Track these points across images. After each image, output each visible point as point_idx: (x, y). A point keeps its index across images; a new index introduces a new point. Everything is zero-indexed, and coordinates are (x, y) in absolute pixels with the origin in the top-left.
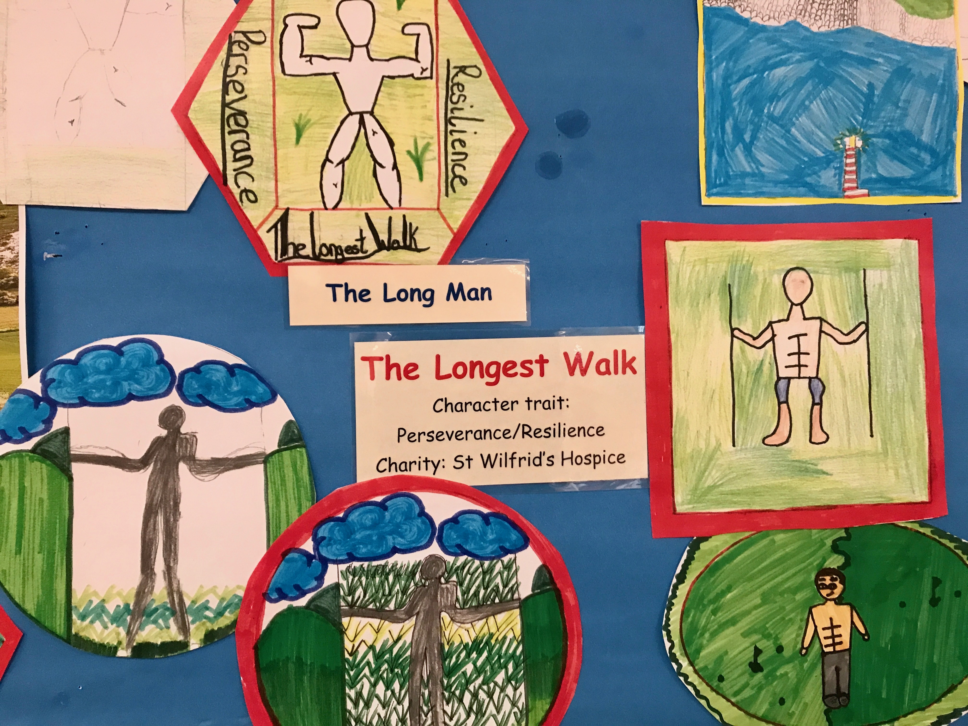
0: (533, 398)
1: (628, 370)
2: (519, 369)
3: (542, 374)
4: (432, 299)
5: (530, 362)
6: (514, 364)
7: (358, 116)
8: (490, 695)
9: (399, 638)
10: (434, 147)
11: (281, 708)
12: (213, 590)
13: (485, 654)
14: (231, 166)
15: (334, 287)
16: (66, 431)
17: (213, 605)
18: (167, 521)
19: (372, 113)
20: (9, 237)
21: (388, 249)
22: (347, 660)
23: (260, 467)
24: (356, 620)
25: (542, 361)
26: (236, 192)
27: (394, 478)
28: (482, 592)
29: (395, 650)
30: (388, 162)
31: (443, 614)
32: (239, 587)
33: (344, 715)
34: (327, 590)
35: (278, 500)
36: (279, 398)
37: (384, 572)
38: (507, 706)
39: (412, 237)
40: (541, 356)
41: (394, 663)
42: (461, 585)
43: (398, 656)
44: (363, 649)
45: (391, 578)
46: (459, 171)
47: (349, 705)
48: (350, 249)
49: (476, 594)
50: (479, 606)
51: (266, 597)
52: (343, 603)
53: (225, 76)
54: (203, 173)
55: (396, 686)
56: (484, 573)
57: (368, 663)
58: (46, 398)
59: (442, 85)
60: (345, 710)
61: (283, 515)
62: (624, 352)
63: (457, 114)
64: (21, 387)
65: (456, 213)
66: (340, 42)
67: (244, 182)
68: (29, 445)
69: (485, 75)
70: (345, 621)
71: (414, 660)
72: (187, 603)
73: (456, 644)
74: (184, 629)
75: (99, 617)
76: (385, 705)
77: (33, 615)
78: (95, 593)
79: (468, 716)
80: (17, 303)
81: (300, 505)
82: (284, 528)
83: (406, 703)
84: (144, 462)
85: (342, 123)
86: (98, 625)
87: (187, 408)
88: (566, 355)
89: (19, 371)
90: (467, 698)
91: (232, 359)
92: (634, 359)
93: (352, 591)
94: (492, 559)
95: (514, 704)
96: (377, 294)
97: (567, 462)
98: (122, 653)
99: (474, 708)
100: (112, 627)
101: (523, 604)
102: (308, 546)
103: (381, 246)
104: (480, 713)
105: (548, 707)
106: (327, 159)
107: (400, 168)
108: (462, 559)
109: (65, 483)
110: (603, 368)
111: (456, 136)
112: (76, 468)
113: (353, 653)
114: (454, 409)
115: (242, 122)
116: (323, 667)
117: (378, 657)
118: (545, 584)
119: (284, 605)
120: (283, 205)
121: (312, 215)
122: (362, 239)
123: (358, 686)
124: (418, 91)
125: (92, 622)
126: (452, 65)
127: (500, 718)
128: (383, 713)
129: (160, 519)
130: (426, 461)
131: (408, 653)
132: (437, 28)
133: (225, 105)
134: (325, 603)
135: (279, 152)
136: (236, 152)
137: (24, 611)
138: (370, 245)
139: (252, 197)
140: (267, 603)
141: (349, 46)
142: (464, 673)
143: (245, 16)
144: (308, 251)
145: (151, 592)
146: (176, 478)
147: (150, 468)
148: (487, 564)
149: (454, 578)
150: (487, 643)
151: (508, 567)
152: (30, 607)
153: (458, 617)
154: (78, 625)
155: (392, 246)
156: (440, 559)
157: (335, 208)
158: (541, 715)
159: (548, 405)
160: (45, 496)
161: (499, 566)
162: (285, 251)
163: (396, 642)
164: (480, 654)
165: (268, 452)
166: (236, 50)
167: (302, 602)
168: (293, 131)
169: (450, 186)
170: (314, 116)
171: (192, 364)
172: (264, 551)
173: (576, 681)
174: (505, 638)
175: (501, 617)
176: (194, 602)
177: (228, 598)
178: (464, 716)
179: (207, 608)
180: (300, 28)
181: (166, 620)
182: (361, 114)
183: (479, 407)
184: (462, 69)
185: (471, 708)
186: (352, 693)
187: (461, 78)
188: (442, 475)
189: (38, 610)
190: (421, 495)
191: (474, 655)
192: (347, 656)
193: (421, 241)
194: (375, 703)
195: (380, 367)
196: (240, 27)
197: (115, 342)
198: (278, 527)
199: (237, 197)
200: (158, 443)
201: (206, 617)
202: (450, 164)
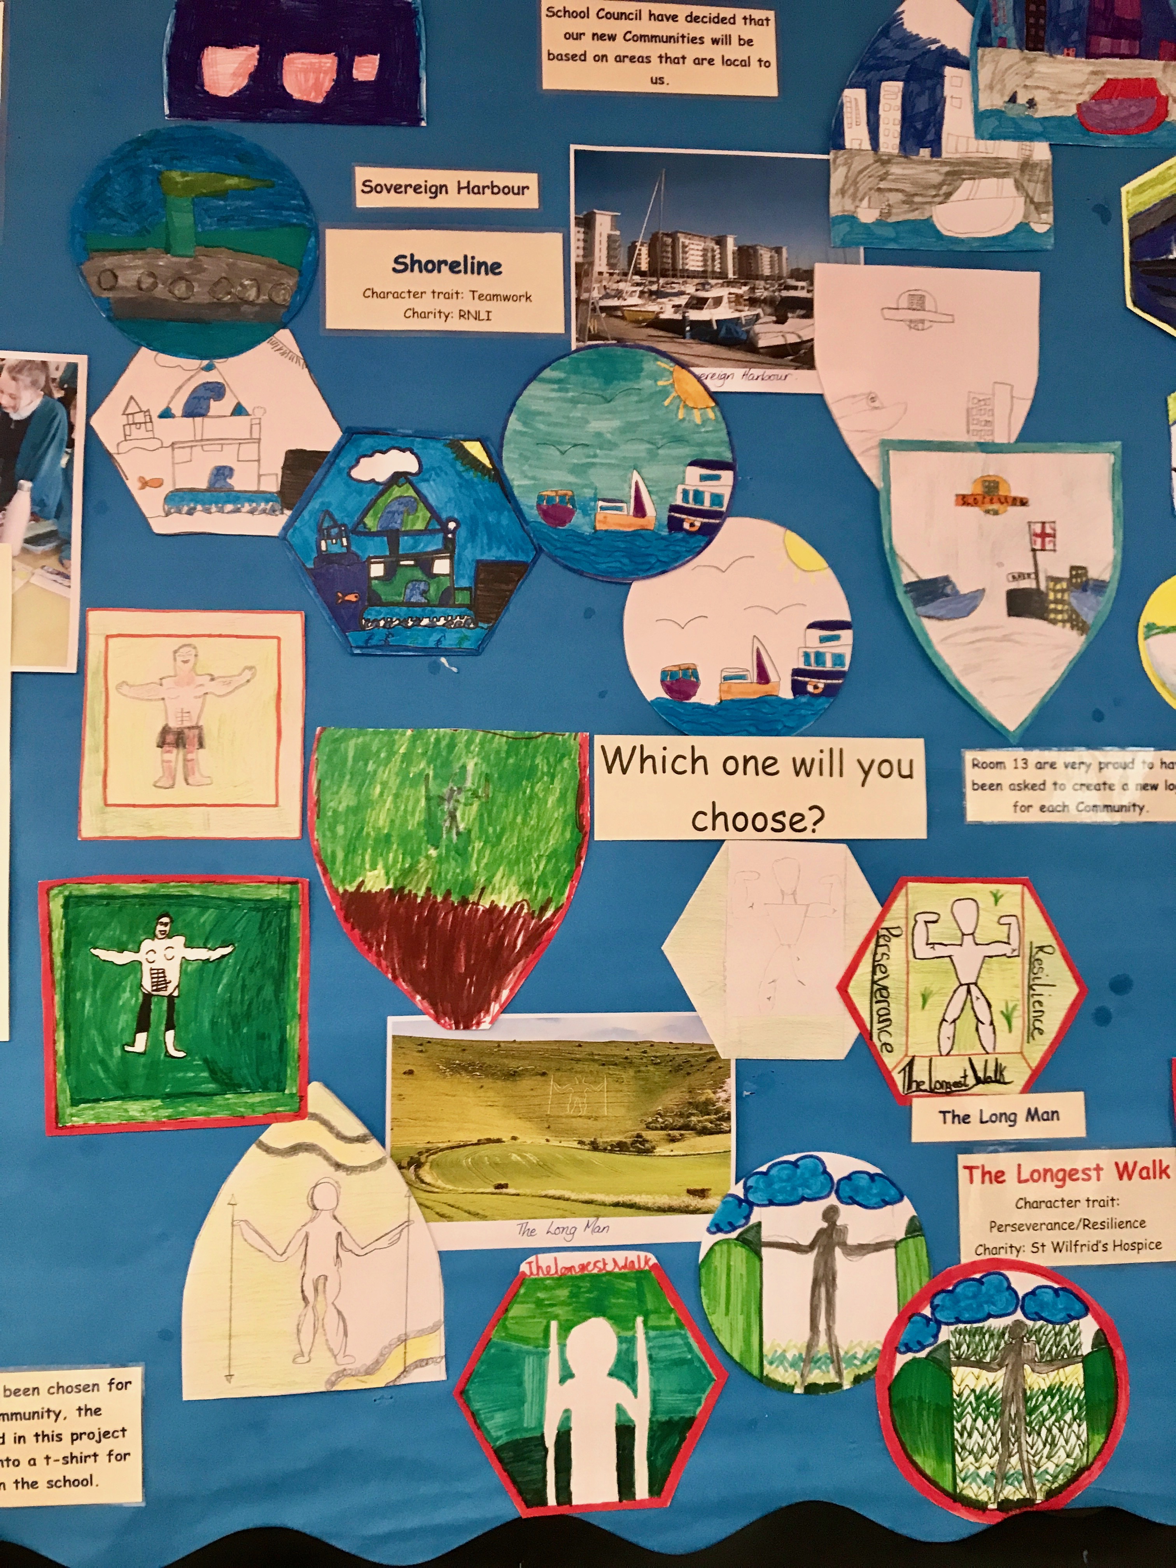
0: (1091, 1198)
1: (1164, 1176)
2: (1080, 1175)
3: (1098, 1180)
4: (1015, 1121)
5: (1089, 1169)
6: (1077, 1171)
7: (965, 987)
8: (1061, 1430)
9: (993, 1384)
10: (1020, 1008)
11: (907, 1435)
12: (860, 1344)
13: (1057, 1398)
14: (876, 1026)
15: (944, 1113)
16: (759, 1225)
17: (860, 1355)
18: (827, 1292)
19: (976, 984)
20: (724, 1083)
21: (983, 1083)
22: (954, 1400)
23: (892, 1251)
24: (962, 1369)
25: (1098, 1169)
26: (878, 1044)
27: (989, 1260)
28: (1054, 1349)
29: (991, 1393)
30: (986, 1020)
31: (1026, 1366)
32: (878, 1342)
33: (953, 1444)
34: (940, 1346)
35: (905, 1275)
36: (906, 1199)
37: (981, 1332)
38: (1073, 1439)
39: (1001, 1074)
40: (1098, 1165)
41: (989, 1404)
42: (1039, 1343)
43: (993, 1398)
44: (967, 1392)
45: (987, 1337)
46: (1038, 1024)
47: (957, 1436)
48: (956, 1084)
49: (1050, 1351)
50: (1052, 1361)
51: (897, 1350)
52: (952, 1356)
53: (874, 961)
54: (855, 1031)
55: (991, 1421)
56: (1056, 1334)
57: (971, 1403)
58: (747, 1201)
59: (1027, 961)
60: (954, 1439)
61: (909, 1288)
62: (1161, 1161)
63: (1037, 981)
64: (730, 1192)
65: (1034, 1055)
66: (954, 932)
67: (885, 1038)
68: (734, 1235)
69: (1058, 954)
70: (954, 1369)
71: (1004, 1400)
72: (842, 1353)
73: (1036, 1389)
74: (839, 1373)
75: (782, 1363)
76: (983, 1436)
77: (738, 1360)
78: (779, 1345)
79: (1045, 1446)
80: (729, 1132)
81: (921, 1280)
82: (909, 1298)
83: (999, 1435)
84: (811, 1247)
85: (955, 992)
86: (781, 1368)
87: (842, 1207)
88: (1117, 1164)
89: (729, 1181)
90: (1044, 1432)
91: (873, 1169)
92: (1168, 1167)
93: (959, 1346)
94: (1061, 1324)
95: (1078, 1438)
96: (975, 1119)
97: (1118, 1248)
98: (798, 1390)
99: (1049, 1440)
100: (791, 1371)
101: (1085, 1360)
102: (927, 1311)
103: (979, 1081)
104: (1053, 1444)
105: (1102, 1441)
106: (944, 1020)
107: (995, 1024)
108: (1040, 1323)
109: (758, 1263)
110: (1144, 1174)
111: (1037, 998)
112: (765, 1251)
113: (960, 1395)
114: (1031, 1206)
115: (885, 993)
116: (937, 1405)
117: (978, 1398)
118: (1101, 1344)
119: (910, 1356)
120: (911, 1054)
121: (931, 1061)
122: (965, 1077)
123: (963, 1421)
124: (1009, 966)
125: (777, 1367)
126: (1034, 945)
127: (1068, 1448)
128: (981, 1442)
129: (823, 1290)
130: (1011, 1247)
131: (1000, 1396)
132: (1023, 918)
133: (874, 982)
134: (939, 1355)
135: (911, 1016)
136: (880, 1016)
137: (732, 1358)
138: (971, 1081)
139: (889, 1048)
140: (898, 1355)
141: (960, 935)
142: (1041, 1413)
143: (888, 916)
144: (926, 1087)
145: (817, 1345)
146: (833, 1259)
147: (815, 1252)
148: (1057, 1327)
149: (1034, 1338)
150: (1059, 1389)
151: (1073, 1330)
152: (736, 1356)
153: (1037, 1369)
154: (768, 1370)
155: (987, 1081)
156: (1022, 1322)
157: (948, 1054)
158: (1098, 1447)
159: (1103, 1204)
160: (744, 1273)
161: (1067, 1330)
162: (910, 1087)
163: (991, 1387)
164: (1053, 1398)
165: (898, 1239)
166: (882, 942)
167: (923, 1354)
168: (920, 1000)
169: (1031, 1035)
170: (934, 988)
171: (846, 1174)
172: (895, 1315)
173: (1124, 1421)
174: (1071, 1386)
175: (1069, 1369)
176: (846, 1353)
177: (870, 1350)
178: (1041, 1446)
179: (855, 1358)
180: (926, 922)
181: (827, 1366)
182: (968, 985)
183: (1050, 1204)
184: (1041, 948)
185: (1046, 1440)
186: (958, 1426)
187: (1041, 955)
188: (1023, 1257)
189: (741, 1358)
190: (1008, 1273)
191: (1049, 1398)
192: (955, 1397)
193: (1008, 1076)
194: (976, 1434)
195: (977, 1174)
196: (885, 924)
197: (792, 1158)
198: (905, 1296)
199: (879, 1048)
200: (821, 1232)
201: (856, 1365)
202: (1032, 1019)
